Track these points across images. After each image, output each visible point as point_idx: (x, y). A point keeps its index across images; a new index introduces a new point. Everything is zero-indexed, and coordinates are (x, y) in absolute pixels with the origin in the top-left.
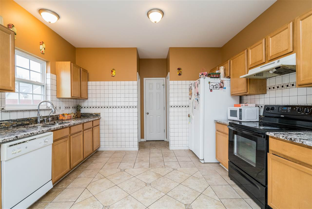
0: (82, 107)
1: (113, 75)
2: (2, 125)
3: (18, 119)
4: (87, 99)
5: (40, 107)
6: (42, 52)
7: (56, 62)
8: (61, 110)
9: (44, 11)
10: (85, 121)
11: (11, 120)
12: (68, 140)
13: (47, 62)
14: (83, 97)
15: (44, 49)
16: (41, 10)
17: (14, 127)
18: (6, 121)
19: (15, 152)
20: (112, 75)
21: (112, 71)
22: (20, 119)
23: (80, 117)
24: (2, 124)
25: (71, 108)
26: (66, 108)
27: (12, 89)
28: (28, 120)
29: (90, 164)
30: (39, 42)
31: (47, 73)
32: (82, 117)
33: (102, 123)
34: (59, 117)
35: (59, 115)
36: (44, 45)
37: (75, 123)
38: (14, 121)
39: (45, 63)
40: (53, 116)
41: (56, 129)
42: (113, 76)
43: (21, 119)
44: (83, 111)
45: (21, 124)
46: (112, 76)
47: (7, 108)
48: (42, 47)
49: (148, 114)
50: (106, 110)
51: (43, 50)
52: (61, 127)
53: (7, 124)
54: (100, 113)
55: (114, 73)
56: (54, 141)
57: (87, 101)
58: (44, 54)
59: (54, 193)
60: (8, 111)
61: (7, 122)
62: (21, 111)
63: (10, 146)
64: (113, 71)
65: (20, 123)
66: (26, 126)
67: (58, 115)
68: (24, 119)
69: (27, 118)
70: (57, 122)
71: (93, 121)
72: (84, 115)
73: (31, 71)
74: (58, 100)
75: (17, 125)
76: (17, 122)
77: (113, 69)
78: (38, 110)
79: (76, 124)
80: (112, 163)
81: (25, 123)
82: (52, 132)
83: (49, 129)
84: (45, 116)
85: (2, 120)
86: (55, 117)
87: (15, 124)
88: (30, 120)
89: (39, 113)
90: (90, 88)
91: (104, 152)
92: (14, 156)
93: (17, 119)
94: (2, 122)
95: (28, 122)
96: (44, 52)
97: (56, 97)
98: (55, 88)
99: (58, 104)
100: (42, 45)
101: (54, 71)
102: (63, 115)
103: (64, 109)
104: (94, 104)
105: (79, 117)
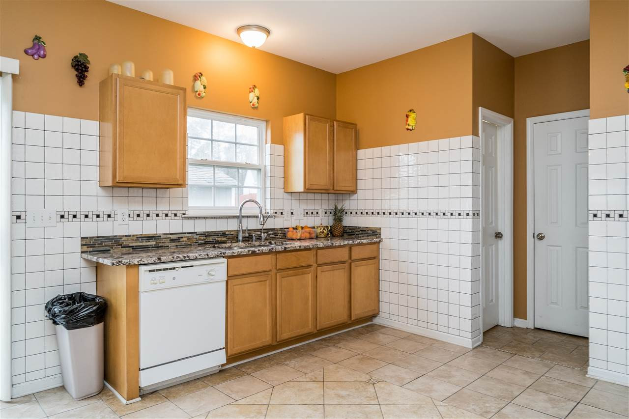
0: (346, 213)
1: (410, 127)
2: (182, 240)
3: (207, 232)
4: (354, 192)
5: (242, 210)
6: (253, 105)
7: (284, 118)
8: (295, 218)
9: (244, 29)
10: (321, 245)
11: (196, 233)
12: (268, 281)
13: (267, 121)
14: (338, 188)
15: (256, 98)
16: (240, 30)
17: (199, 245)
18: (188, 233)
19: (155, 281)
20: (407, 127)
21: (407, 116)
22: (211, 232)
23: (342, 236)
24: (182, 238)
25: (320, 212)
26: (307, 213)
27: (180, 182)
28: (223, 234)
29: (329, 346)
30: (248, 88)
31: (266, 144)
32: (345, 236)
33: (383, 254)
34: (288, 231)
35: (288, 228)
36: (256, 90)
37: (288, 248)
38: (201, 234)
39: (265, 123)
40: (274, 229)
41: (236, 254)
42: (411, 130)
43: (213, 232)
44: (349, 221)
45: (211, 241)
46: (408, 129)
47: (190, 213)
48: (252, 97)
49: (541, 237)
50: (393, 220)
51: (255, 100)
52: (249, 252)
53: (189, 239)
54: (380, 228)
55: (411, 122)
56: (230, 277)
57: (355, 197)
58: (257, 108)
59: (229, 374)
60: (191, 218)
61: (190, 235)
62: (212, 218)
63: (150, 271)
64: (409, 115)
65: (211, 239)
66: (216, 245)
67: (286, 228)
68: (217, 231)
69: (222, 231)
70: (275, 243)
71: (350, 248)
72: (350, 231)
73: (237, 145)
74: (287, 196)
75: (205, 242)
76: (205, 236)
77: (410, 111)
78: (240, 218)
79: (292, 249)
80: (369, 358)
81: (219, 239)
82: (225, 260)
83: (221, 254)
84: (258, 230)
85: (183, 232)
86: (280, 232)
87: (202, 240)
88: (228, 235)
89: (240, 222)
90: (361, 164)
91: (383, 330)
92: (153, 287)
93: (205, 231)
94: (182, 235)
95: (224, 239)
96: (256, 105)
97: (282, 190)
98: (280, 172)
99: (287, 205)
100: (253, 93)
101: (280, 138)
102: (295, 228)
103: (302, 215)
104: (369, 206)
105: (337, 236)
